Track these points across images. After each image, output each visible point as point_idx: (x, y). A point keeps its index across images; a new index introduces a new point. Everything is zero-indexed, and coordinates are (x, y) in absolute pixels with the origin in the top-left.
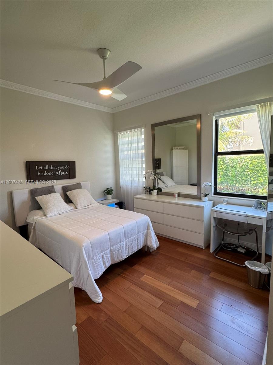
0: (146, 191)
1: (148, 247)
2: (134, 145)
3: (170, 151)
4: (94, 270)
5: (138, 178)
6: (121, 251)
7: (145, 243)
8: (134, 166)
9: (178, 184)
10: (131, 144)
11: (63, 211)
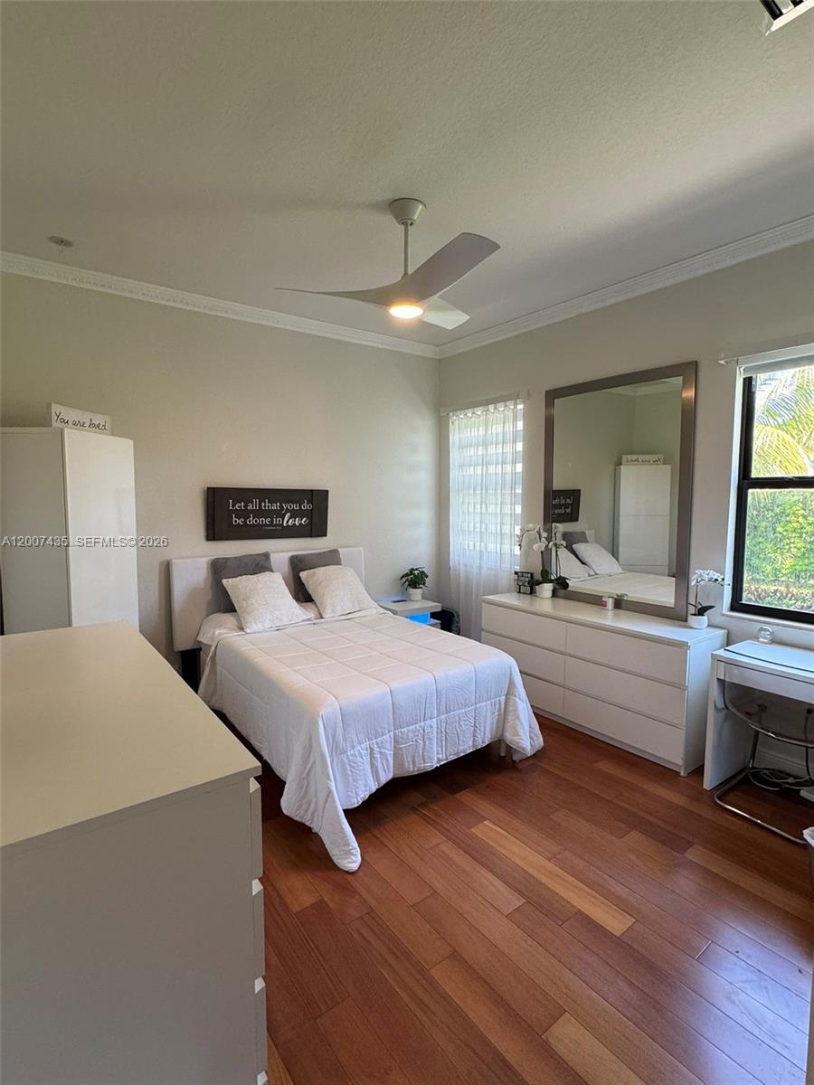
0: (520, 583)
1: (509, 748)
2: (492, 450)
3: (613, 467)
4: (347, 784)
5: (499, 546)
6: (424, 745)
7: (500, 733)
8: (491, 509)
9: (630, 571)
10: (486, 445)
11: (286, 621)
